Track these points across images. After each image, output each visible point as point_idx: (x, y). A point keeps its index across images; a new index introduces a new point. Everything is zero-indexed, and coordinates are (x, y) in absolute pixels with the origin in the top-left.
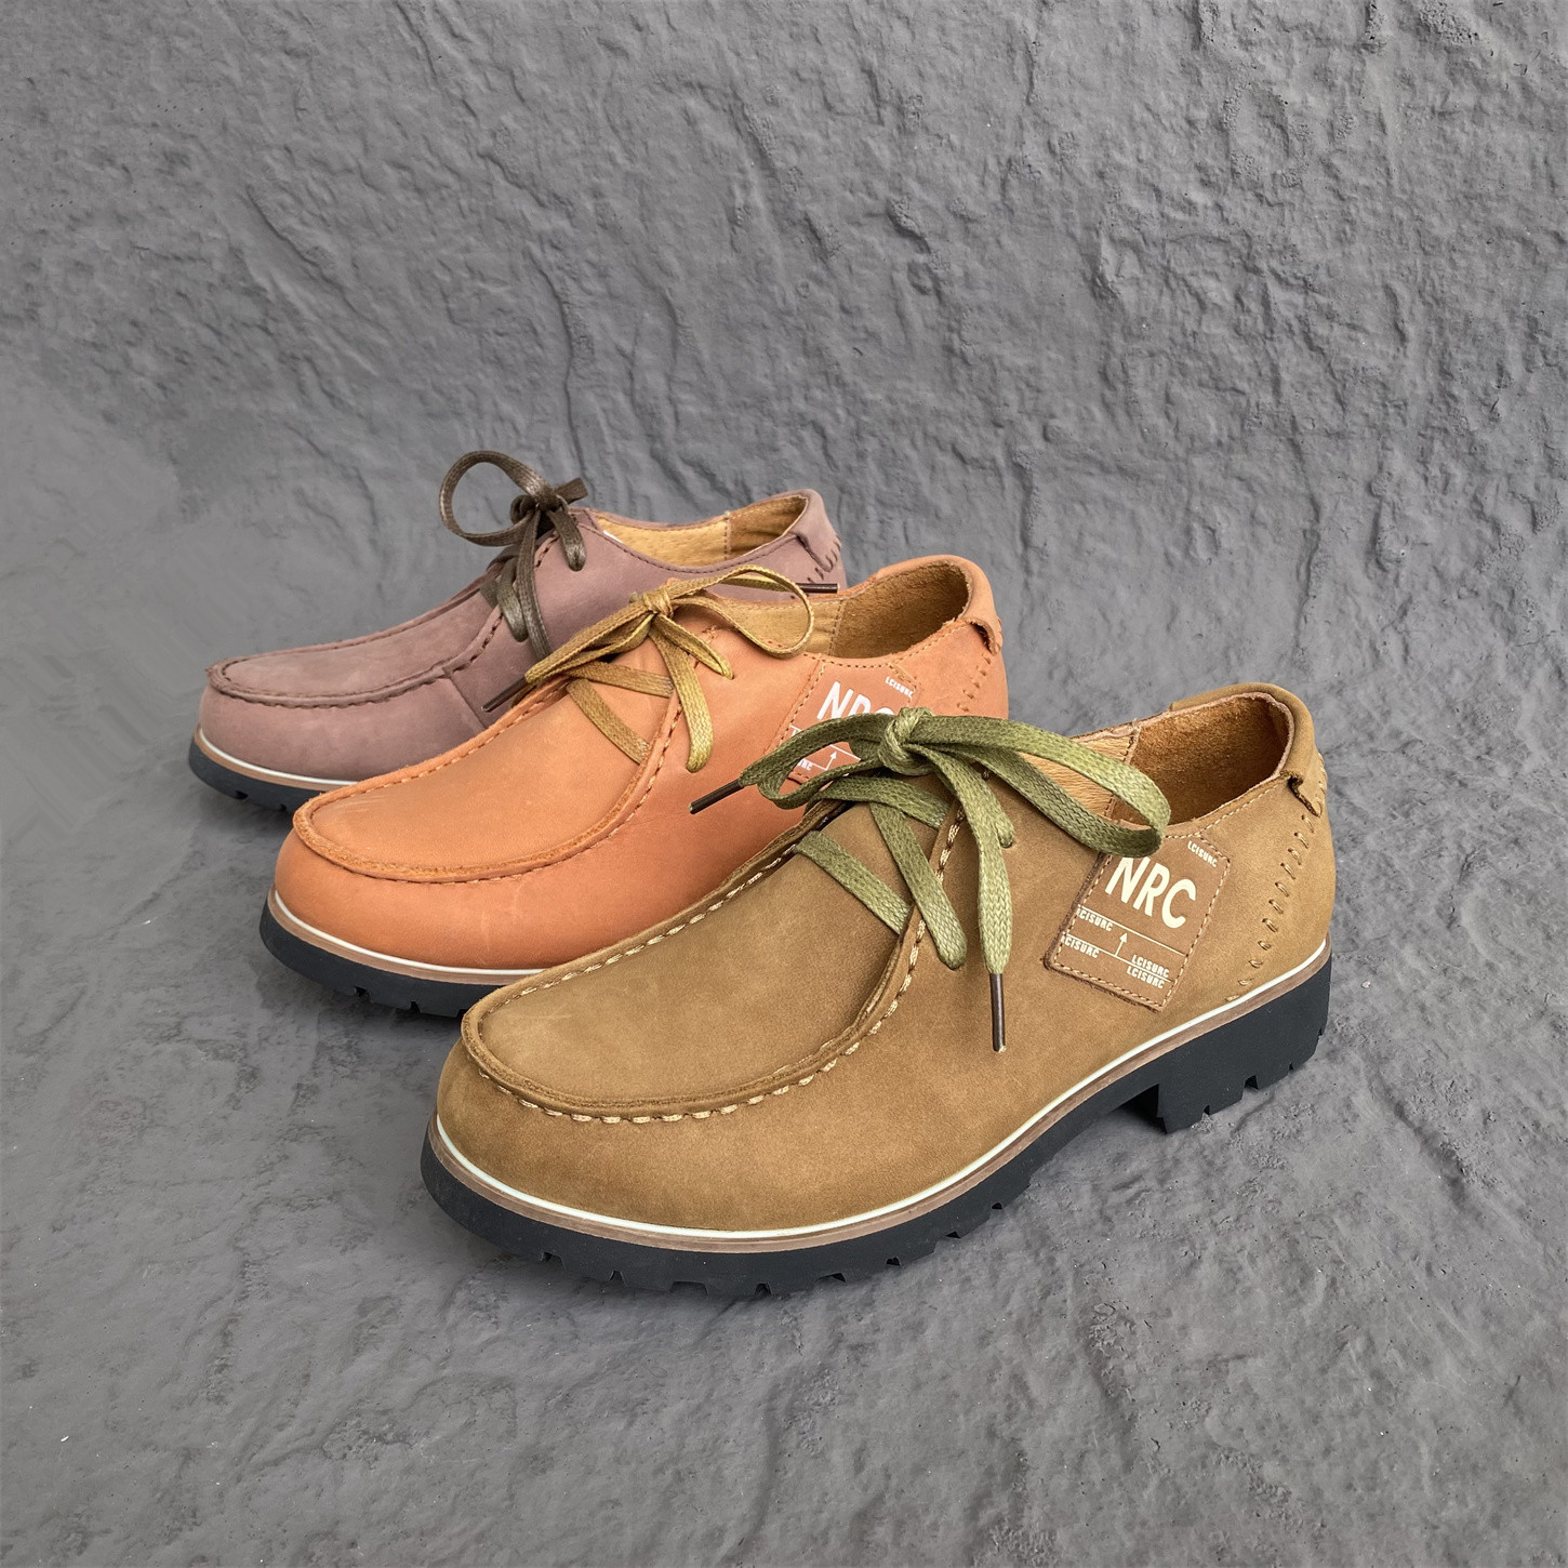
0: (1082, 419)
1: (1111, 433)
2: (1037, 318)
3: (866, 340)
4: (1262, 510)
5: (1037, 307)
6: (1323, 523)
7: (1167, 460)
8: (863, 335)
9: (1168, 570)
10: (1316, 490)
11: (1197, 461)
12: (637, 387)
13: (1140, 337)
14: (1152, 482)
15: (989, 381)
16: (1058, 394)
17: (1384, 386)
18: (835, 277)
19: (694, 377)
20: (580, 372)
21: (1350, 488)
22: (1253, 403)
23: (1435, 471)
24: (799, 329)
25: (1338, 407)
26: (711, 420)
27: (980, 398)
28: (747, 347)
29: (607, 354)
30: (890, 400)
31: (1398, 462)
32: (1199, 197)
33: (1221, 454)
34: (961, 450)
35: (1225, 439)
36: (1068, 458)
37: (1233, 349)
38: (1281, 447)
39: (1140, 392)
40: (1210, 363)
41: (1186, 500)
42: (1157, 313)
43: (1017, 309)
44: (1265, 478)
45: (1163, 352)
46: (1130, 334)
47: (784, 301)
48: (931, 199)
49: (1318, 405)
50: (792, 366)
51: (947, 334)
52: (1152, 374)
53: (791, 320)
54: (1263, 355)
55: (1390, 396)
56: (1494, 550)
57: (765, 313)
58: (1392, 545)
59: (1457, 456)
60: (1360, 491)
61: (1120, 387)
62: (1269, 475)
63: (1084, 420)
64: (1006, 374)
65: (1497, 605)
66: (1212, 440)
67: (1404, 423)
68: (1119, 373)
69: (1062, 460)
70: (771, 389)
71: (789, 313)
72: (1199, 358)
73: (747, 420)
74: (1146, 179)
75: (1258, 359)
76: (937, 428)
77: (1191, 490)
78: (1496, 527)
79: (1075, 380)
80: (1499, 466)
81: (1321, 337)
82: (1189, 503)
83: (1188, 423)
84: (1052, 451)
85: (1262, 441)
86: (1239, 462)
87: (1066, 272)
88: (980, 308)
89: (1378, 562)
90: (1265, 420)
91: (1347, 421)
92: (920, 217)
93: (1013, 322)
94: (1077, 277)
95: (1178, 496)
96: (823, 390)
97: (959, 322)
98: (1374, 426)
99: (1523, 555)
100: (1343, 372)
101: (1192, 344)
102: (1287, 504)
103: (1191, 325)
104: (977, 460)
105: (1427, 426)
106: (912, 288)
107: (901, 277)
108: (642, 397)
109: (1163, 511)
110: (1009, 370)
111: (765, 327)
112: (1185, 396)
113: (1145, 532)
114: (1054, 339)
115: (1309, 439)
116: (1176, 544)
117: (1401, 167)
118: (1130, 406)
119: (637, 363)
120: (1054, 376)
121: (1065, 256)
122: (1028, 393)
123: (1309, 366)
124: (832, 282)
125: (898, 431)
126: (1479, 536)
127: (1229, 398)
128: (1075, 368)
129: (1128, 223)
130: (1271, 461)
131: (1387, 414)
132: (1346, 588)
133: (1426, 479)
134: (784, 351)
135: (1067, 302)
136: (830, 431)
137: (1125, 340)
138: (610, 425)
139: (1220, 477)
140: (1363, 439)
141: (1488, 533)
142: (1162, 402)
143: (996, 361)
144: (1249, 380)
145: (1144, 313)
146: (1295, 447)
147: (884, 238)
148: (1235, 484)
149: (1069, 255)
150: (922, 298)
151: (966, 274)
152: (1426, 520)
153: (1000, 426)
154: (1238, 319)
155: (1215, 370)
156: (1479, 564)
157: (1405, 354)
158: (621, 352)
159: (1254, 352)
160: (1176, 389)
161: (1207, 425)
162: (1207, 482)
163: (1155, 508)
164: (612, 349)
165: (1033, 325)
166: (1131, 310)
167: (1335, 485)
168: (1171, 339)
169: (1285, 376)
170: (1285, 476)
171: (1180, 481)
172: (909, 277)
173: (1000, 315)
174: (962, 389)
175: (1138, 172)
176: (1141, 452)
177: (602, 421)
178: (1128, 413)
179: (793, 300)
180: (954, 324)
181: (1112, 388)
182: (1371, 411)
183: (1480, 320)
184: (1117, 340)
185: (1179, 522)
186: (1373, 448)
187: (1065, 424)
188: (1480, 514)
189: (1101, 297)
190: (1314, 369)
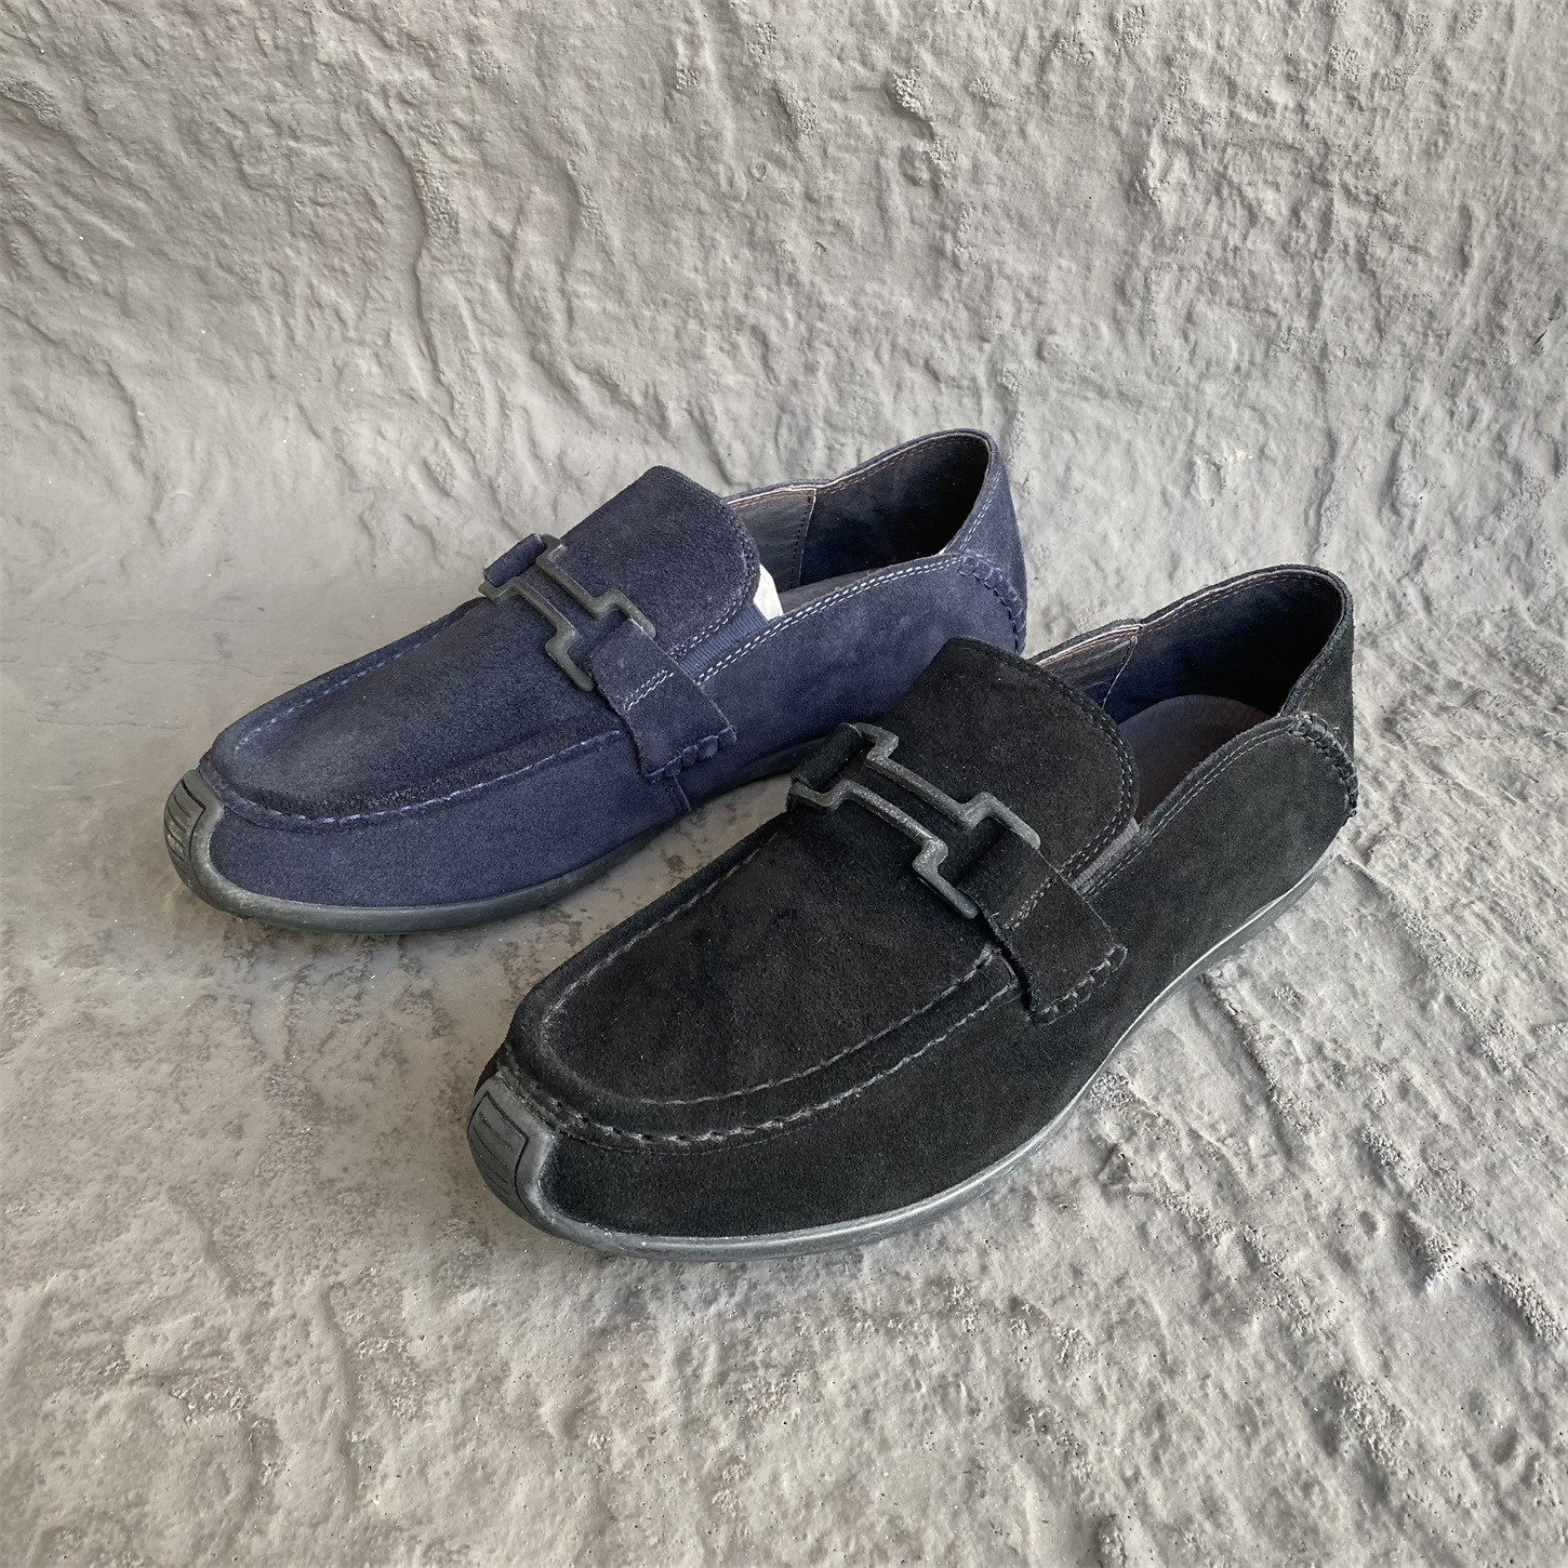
0: (1084, 334)
1: (1118, 353)
2: (1054, 224)
3: (833, 234)
4: (1272, 444)
5: (1056, 209)
6: (1339, 461)
7: (1175, 384)
8: (830, 228)
9: (1165, 511)
10: (1335, 425)
11: (1210, 388)
12: (518, 275)
13: (1173, 249)
14: (1155, 410)
15: (982, 289)
16: (1063, 307)
17: (1431, 314)
18: (802, 160)
19: (599, 267)
20: (435, 252)
21: (1371, 422)
22: (1284, 326)
23: (1462, 406)
24: (747, 216)
25: (1376, 334)
26: (617, 319)
27: (967, 307)
28: (674, 233)
29: (475, 233)
30: (855, 304)
31: (1426, 396)
32: (1281, 95)
33: (1237, 381)
34: (936, 367)
35: (1244, 366)
36: (1062, 380)
37: (1277, 268)
38: (1305, 375)
39: (1160, 309)
40: (1246, 281)
41: (1190, 430)
42: (1198, 224)
43: (1032, 210)
44: (1281, 409)
45: (1194, 267)
46: (1162, 244)
47: (731, 183)
48: (946, 77)
49: (1355, 332)
50: (730, 257)
51: (938, 234)
52: (1177, 290)
53: (737, 206)
54: (1307, 275)
55: (1435, 325)
56: (1514, 495)
57: (702, 196)
58: (1409, 488)
59: (1487, 389)
60: (1380, 426)
61: (1138, 303)
62: (1285, 405)
63: (1088, 337)
64: (1005, 282)
65: (1514, 555)
66: (1231, 366)
67: (1441, 353)
68: (1140, 288)
69: (1056, 382)
70: (701, 285)
71: (736, 199)
72: (1235, 276)
73: (666, 321)
74: (1222, 70)
75: (1301, 280)
76: (910, 340)
77: (1197, 421)
78: (1518, 469)
79: (1085, 292)
80: (1530, 402)
81: (1378, 260)
82: (1193, 433)
83: (1208, 346)
84: (1045, 371)
85: (1285, 366)
86: (1255, 388)
87: (1100, 172)
88: (985, 207)
89: (1393, 506)
90: (1294, 346)
91: (1382, 350)
92: (927, 97)
93: (1022, 222)
94: (1111, 178)
95: (1182, 425)
96: (770, 289)
97: (956, 221)
98: (1409, 355)
99: (1543, 502)
100: (1391, 298)
101: (1231, 261)
102: (1300, 438)
103: (1234, 239)
104: (954, 379)
105: (1465, 357)
106: (901, 179)
107: (890, 166)
108: (524, 287)
109: (1163, 443)
110: (1008, 278)
111: (700, 211)
112: (1210, 315)
113: (1141, 466)
114: (1069, 245)
115: (1337, 367)
116: (1175, 482)
117: (1518, 71)
118: (1145, 326)
119: (519, 246)
120: (1061, 287)
121: (1103, 153)
122: (1026, 305)
123: (1355, 288)
124: (799, 165)
125: (860, 342)
126: (1499, 477)
127: (1258, 319)
128: (1087, 278)
129: (1188, 121)
130: (1290, 389)
131: (1425, 343)
132: (1359, 535)
133: (1452, 414)
134: (723, 241)
135: (1094, 206)
136: (774, 338)
137: (1154, 251)
138: (475, 317)
139: (1231, 407)
140: (1393, 368)
141: (1508, 476)
142: (1180, 321)
143: (995, 268)
144: (1285, 301)
145: (1182, 223)
146: (1320, 377)
147: (876, 116)
148: (1247, 414)
149: (1107, 153)
150: (913, 189)
151: (974, 166)
152: (1448, 461)
153: (988, 341)
154: (1290, 237)
155: (1250, 290)
156: (1497, 509)
157: (1463, 281)
158: (495, 230)
159: (1298, 271)
160: (1201, 307)
161: (1228, 348)
162: (1217, 411)
163: (1154, 440)
164: (484, 228)
165: (1048, 228)
166: (1169, 220)
167: (1354, 419)
168: (1208, 254)
169: (1327, 300)
170: (1302, 407)
171: (1186, 409)
172: (900, 165)
173: (1008, 216)
174: (947, 296)
175: (1215, 61)
176: (1149, 376)
177: (466, 314)
178: (1141, 333)
179: (742, 182)
180: (949, 222)
181: (1129, 304)
182: (1410, 340)
183: (1553, 247)
184: (1144, 250)
185: (1179, 456)
186: (1401, 380)
187: (1066, 342)
188: (1502, 455)
189: (1137, 202)
190: (1359, 293)
